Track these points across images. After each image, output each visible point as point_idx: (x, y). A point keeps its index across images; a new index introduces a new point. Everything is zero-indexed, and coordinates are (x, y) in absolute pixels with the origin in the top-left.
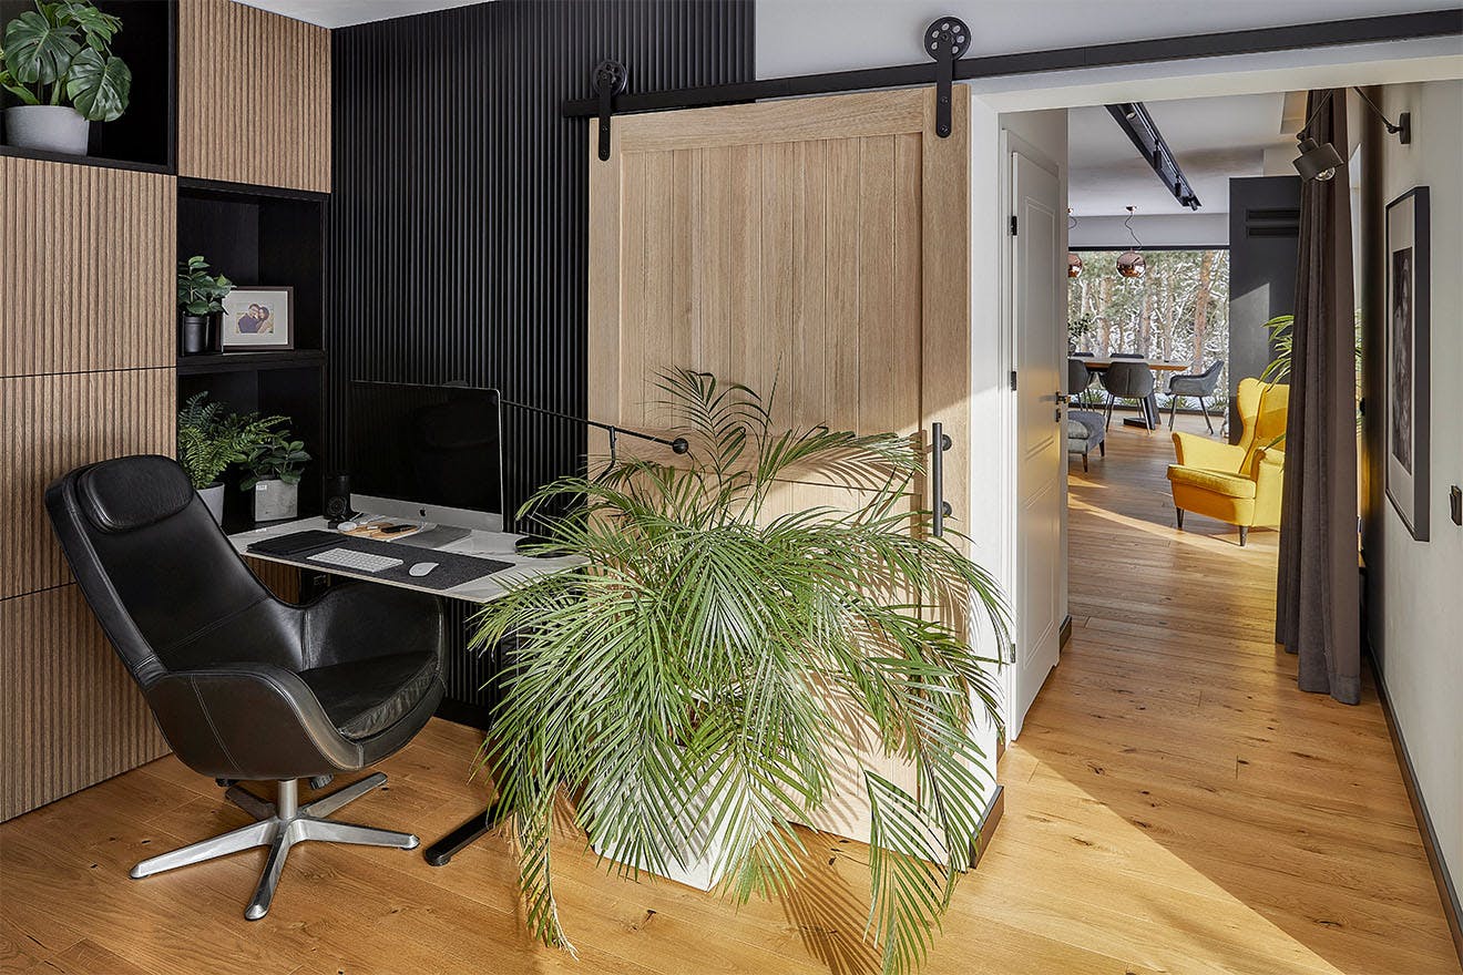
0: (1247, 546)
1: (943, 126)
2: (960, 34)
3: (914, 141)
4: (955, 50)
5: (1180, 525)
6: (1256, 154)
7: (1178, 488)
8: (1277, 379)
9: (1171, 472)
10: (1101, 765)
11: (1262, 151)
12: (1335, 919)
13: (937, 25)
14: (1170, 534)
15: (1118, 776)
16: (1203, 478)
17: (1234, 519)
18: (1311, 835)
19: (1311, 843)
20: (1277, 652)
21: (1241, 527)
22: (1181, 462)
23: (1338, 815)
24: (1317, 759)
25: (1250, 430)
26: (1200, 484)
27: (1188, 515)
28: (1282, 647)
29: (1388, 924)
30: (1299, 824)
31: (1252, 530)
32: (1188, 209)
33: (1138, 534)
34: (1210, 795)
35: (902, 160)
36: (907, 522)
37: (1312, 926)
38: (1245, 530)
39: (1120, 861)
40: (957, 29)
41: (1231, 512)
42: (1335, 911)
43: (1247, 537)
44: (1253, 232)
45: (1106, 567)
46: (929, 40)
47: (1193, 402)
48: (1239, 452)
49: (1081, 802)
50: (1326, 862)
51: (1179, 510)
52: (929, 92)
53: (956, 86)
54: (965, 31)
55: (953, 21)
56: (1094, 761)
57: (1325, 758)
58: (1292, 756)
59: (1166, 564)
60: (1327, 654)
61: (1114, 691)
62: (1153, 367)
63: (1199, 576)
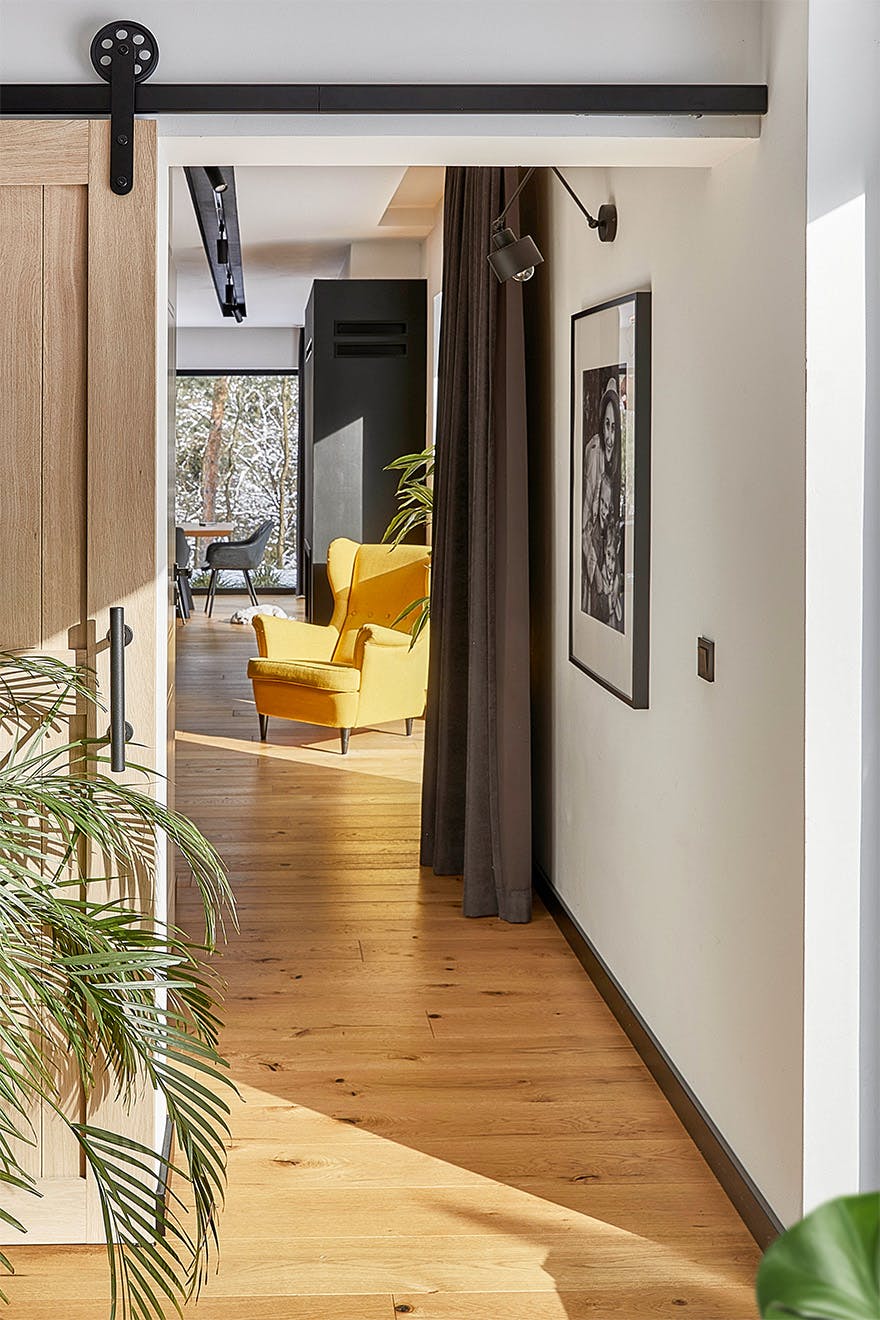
0: (349, 753)
1: (121, 177)
2: (142, 47)
3: (74, 199)
4: (138, 69)
5: (263, 739)
6: (341, 252)
7: (263, 689)
8: (401, 536)
9: (253, 667)
10: (275, 1059)
11: (349, 246)
12: (589, 1172)
13: (109, 31)
14: (254, 748)
15: (299, 1068)
16: (295, 671)
17: (334, 719)
18: (534, 1083)
19: (538, 1092)
20: (423, 877)
21: (343, 730)
22: (263, 652)
23: (553, 1052)
24: (510, 994)
25: (342, 605)
26: (293, 680)
27: (274, 721)
28: (430, 871)
29: (642, 1161)
30: (518, 1074)
31: (354, 732)
32: (231, 321)
33: (215, 755)
34: (411, 1065)
35: (54, 223)
36: (65, 758)
37: (570, 1187)
38: (347, 733)
39: (339, 1172)
40: (139, 39)
41: (332, 711)
42: (588, 1161)
43: (351, 741)
44: (343, 350)
45: (191, 803)
46: (97, 51)
47: (232, 577)
48: (330, 633)
49: (268, 1113)
50: (558, 1109)
51: (262, 717)
52: (99, 129)
53: (141, 121)
54: (151, 44)
55: (134, 28)
56: (264, 1056)
57: (520, 990)
58: (483, 996)
59: (248, 790)
60: (496, 867)
61: (257, 961)
62: (191, 534)
63: (306, 799)
